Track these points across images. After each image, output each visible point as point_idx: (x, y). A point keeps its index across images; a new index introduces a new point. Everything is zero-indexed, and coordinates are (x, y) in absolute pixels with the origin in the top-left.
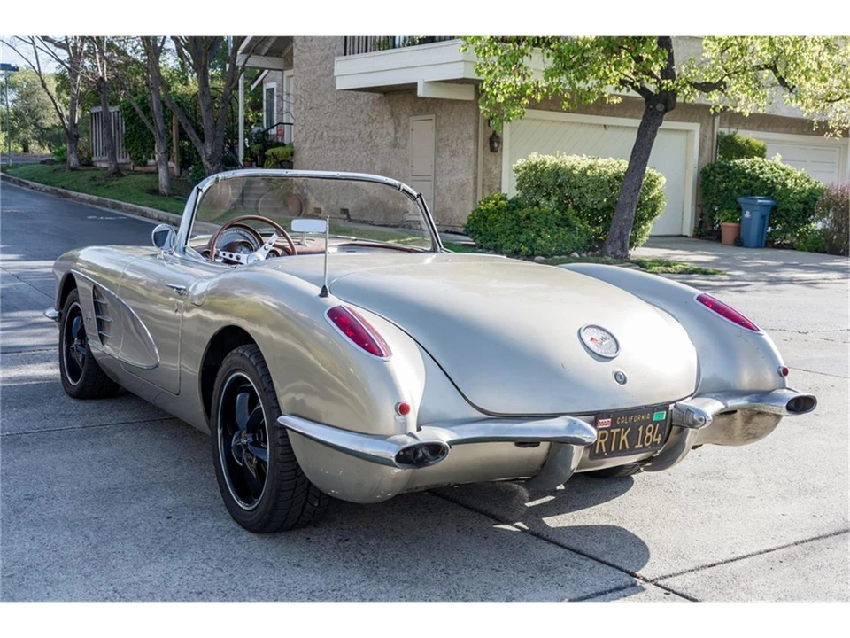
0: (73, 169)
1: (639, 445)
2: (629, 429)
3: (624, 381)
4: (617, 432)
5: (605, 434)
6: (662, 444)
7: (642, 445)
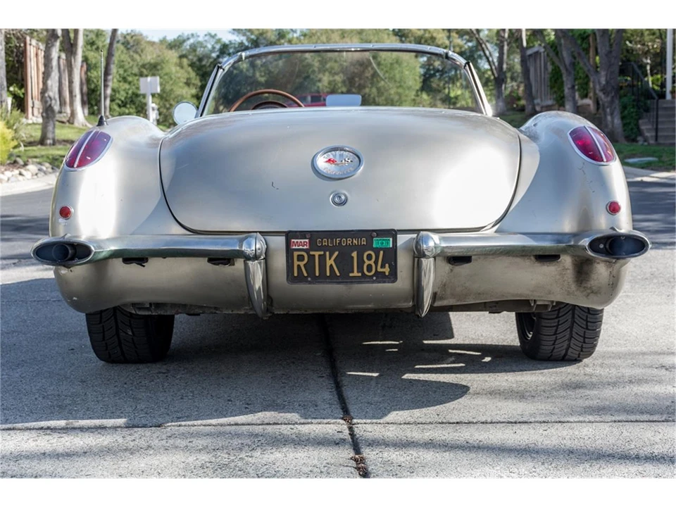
1: (356, 274)
2: (336, 253)
3: (343, 203)
4: (320, 256)
5: (303, 256)
6: (393, 276)
7: (360, 274)
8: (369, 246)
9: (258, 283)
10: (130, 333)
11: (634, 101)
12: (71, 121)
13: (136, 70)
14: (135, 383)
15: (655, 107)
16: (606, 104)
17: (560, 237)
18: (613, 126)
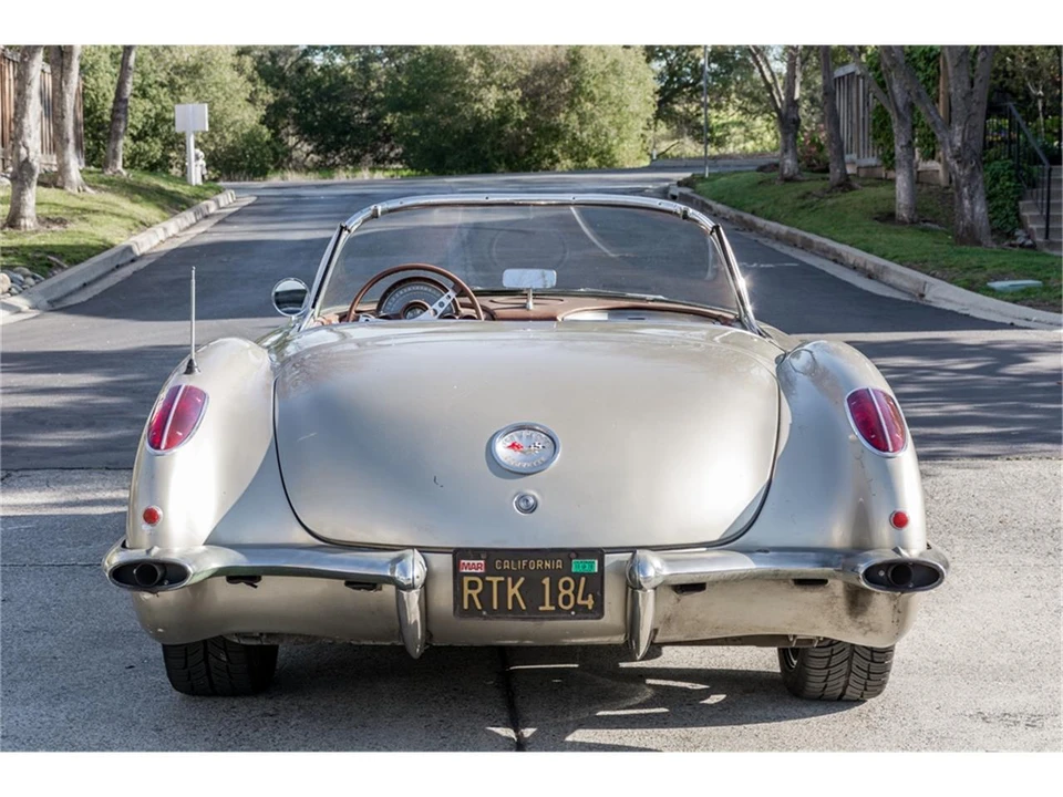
0: (788, 180)
1: (548, 607)
2: (522, 579)
3: (532, 509)
4: (499, 582)
5: (476, 582)
6: (598, 610)
7: (553, 608)
8: (566, 571)
9: (414, 614)
10: (225, 659)
11: (1011, 168)
12: (59, 184)
13: (163, 77)
14: (233, 734)
15: (1046, 178)
16: (963, 180)
17: (826, 555)
18: (972, 217)
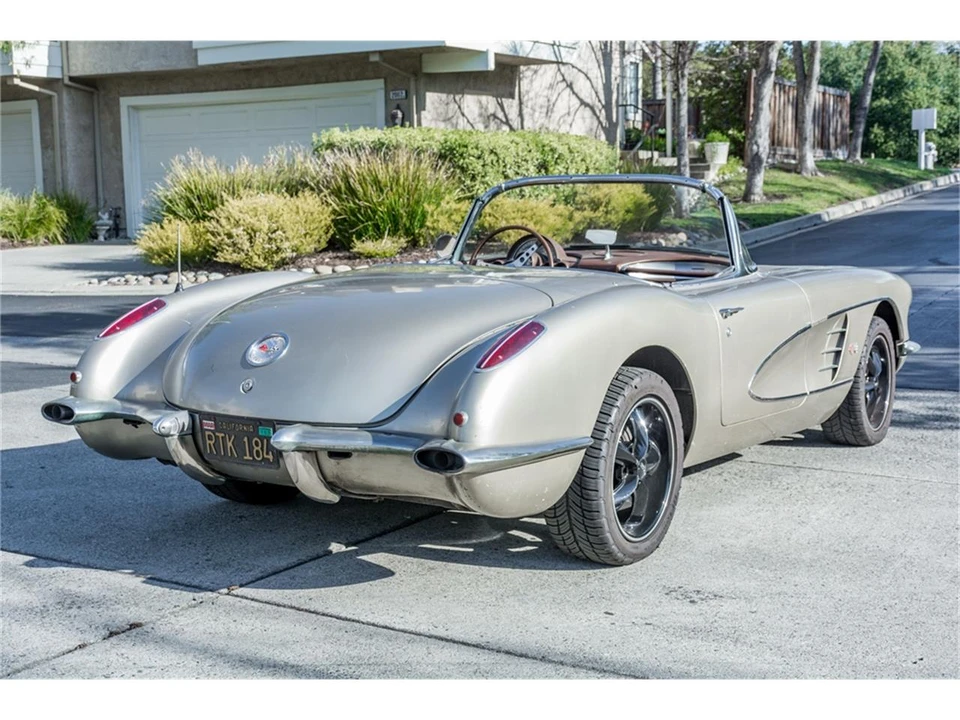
1: (248, 457)
2: (233, 437)
4: (222, 437)
5: (211, 436)
6: (276, 463)
7: (251, 458)
8: (255, 433)
